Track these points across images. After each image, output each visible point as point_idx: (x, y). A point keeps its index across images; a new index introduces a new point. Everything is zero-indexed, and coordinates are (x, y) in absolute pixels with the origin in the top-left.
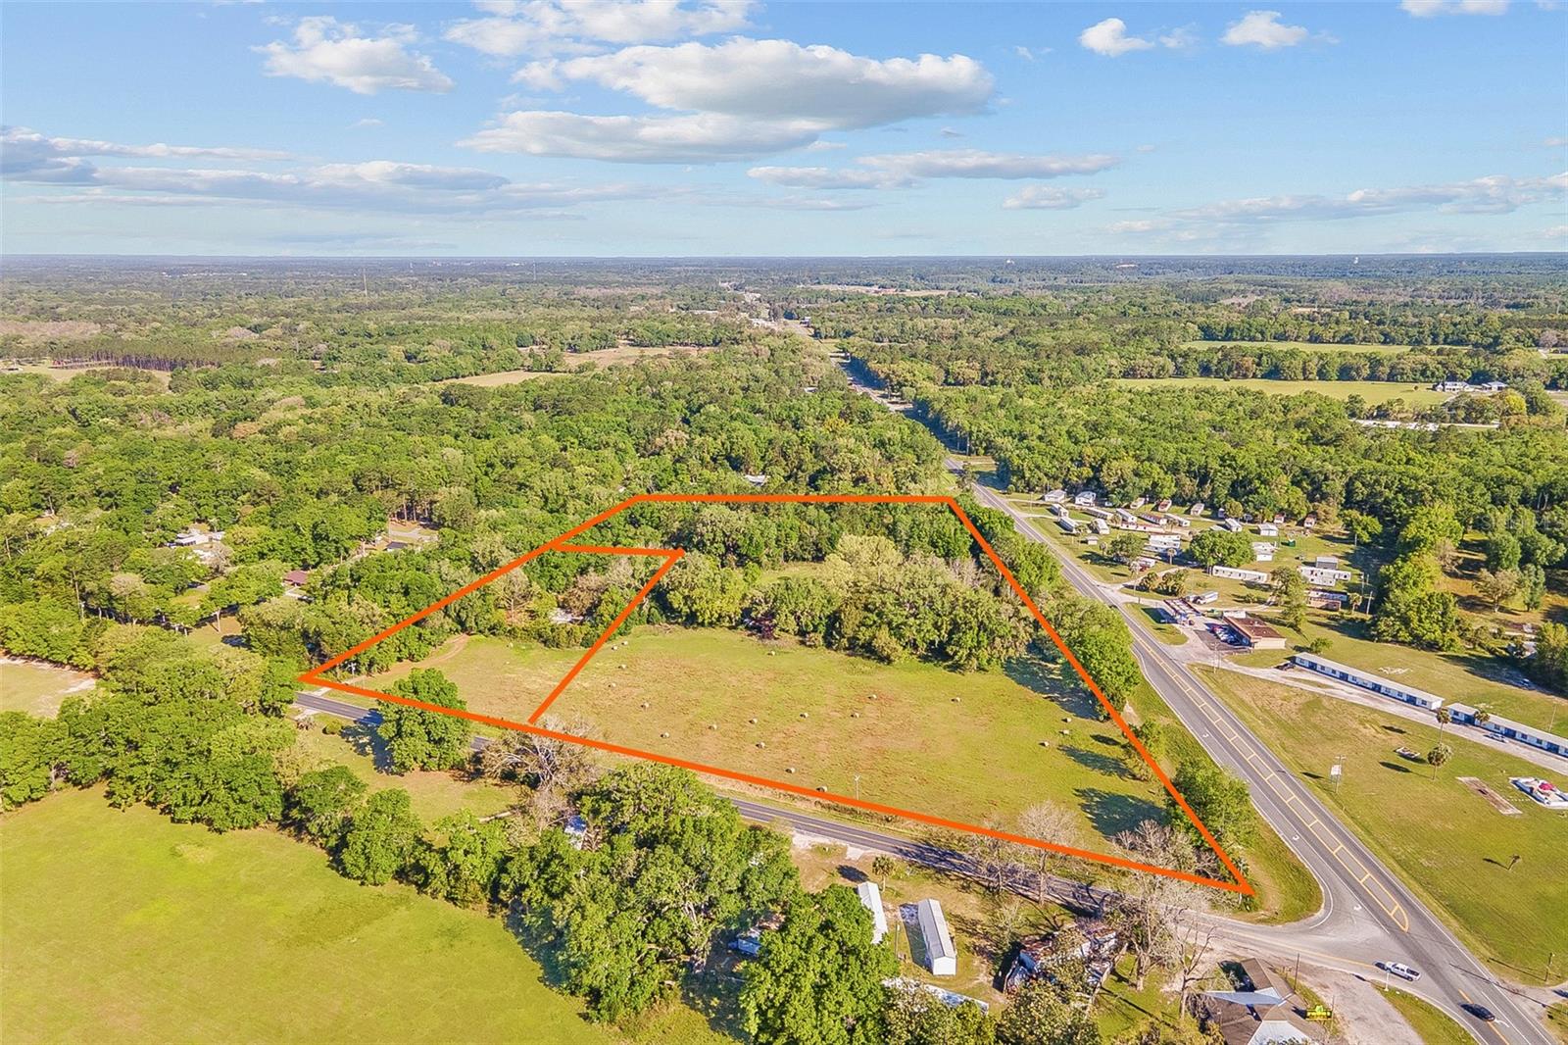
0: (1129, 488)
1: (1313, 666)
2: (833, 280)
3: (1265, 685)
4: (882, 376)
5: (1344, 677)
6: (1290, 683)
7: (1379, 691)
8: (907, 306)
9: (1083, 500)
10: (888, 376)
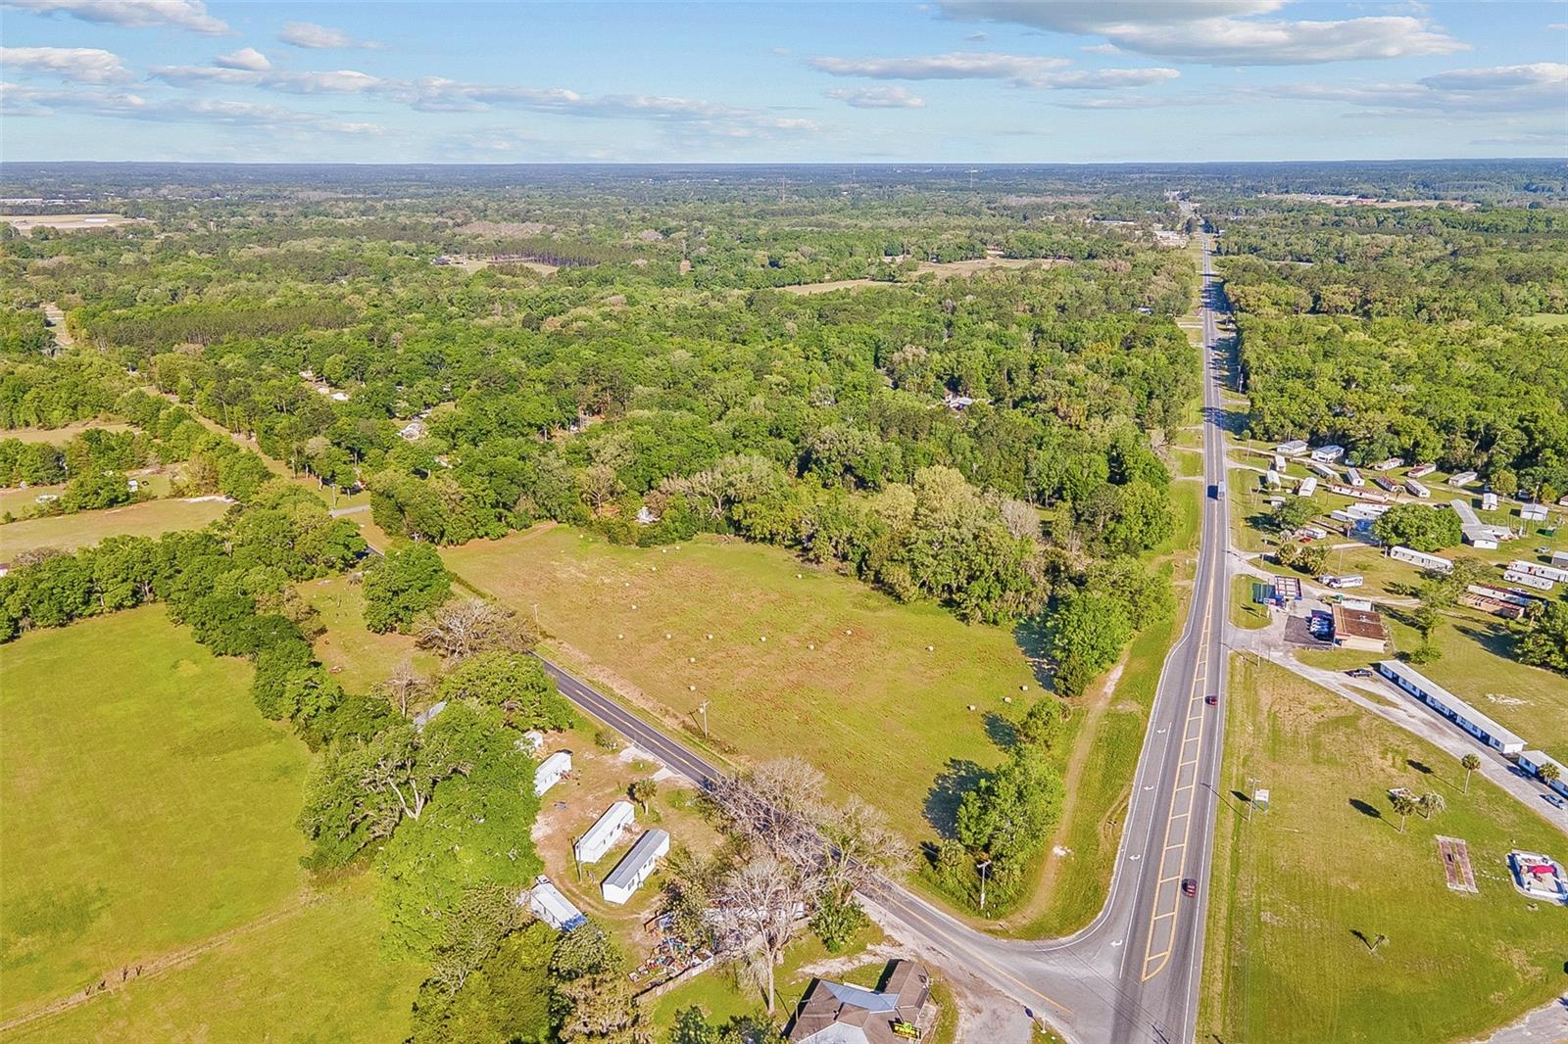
0: (1376, 446)
1: (1395, 679)
2: (1307, 188)
3: (1306, 689)
4: (1233, 299)
5: (1423, 698)
6: (1344, 692)
7: (1454, 721)
8: (1359, 218)
9: (1321, 455)
10: (1238, 301)
